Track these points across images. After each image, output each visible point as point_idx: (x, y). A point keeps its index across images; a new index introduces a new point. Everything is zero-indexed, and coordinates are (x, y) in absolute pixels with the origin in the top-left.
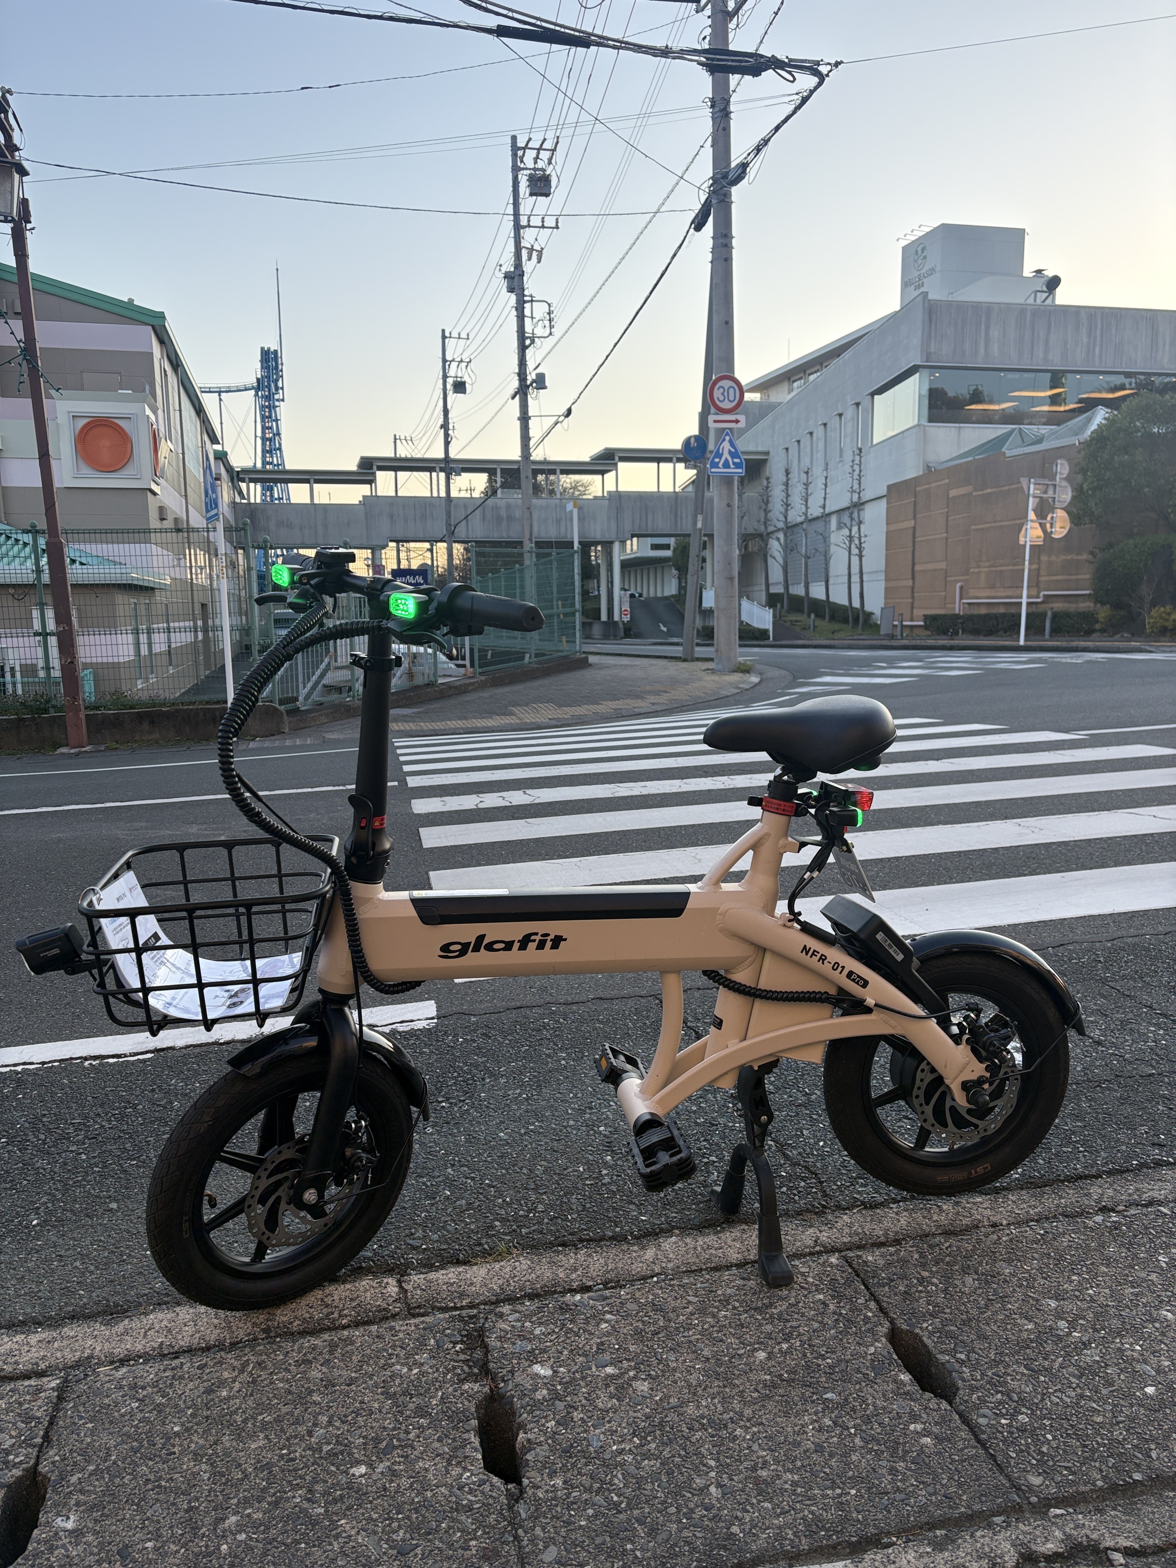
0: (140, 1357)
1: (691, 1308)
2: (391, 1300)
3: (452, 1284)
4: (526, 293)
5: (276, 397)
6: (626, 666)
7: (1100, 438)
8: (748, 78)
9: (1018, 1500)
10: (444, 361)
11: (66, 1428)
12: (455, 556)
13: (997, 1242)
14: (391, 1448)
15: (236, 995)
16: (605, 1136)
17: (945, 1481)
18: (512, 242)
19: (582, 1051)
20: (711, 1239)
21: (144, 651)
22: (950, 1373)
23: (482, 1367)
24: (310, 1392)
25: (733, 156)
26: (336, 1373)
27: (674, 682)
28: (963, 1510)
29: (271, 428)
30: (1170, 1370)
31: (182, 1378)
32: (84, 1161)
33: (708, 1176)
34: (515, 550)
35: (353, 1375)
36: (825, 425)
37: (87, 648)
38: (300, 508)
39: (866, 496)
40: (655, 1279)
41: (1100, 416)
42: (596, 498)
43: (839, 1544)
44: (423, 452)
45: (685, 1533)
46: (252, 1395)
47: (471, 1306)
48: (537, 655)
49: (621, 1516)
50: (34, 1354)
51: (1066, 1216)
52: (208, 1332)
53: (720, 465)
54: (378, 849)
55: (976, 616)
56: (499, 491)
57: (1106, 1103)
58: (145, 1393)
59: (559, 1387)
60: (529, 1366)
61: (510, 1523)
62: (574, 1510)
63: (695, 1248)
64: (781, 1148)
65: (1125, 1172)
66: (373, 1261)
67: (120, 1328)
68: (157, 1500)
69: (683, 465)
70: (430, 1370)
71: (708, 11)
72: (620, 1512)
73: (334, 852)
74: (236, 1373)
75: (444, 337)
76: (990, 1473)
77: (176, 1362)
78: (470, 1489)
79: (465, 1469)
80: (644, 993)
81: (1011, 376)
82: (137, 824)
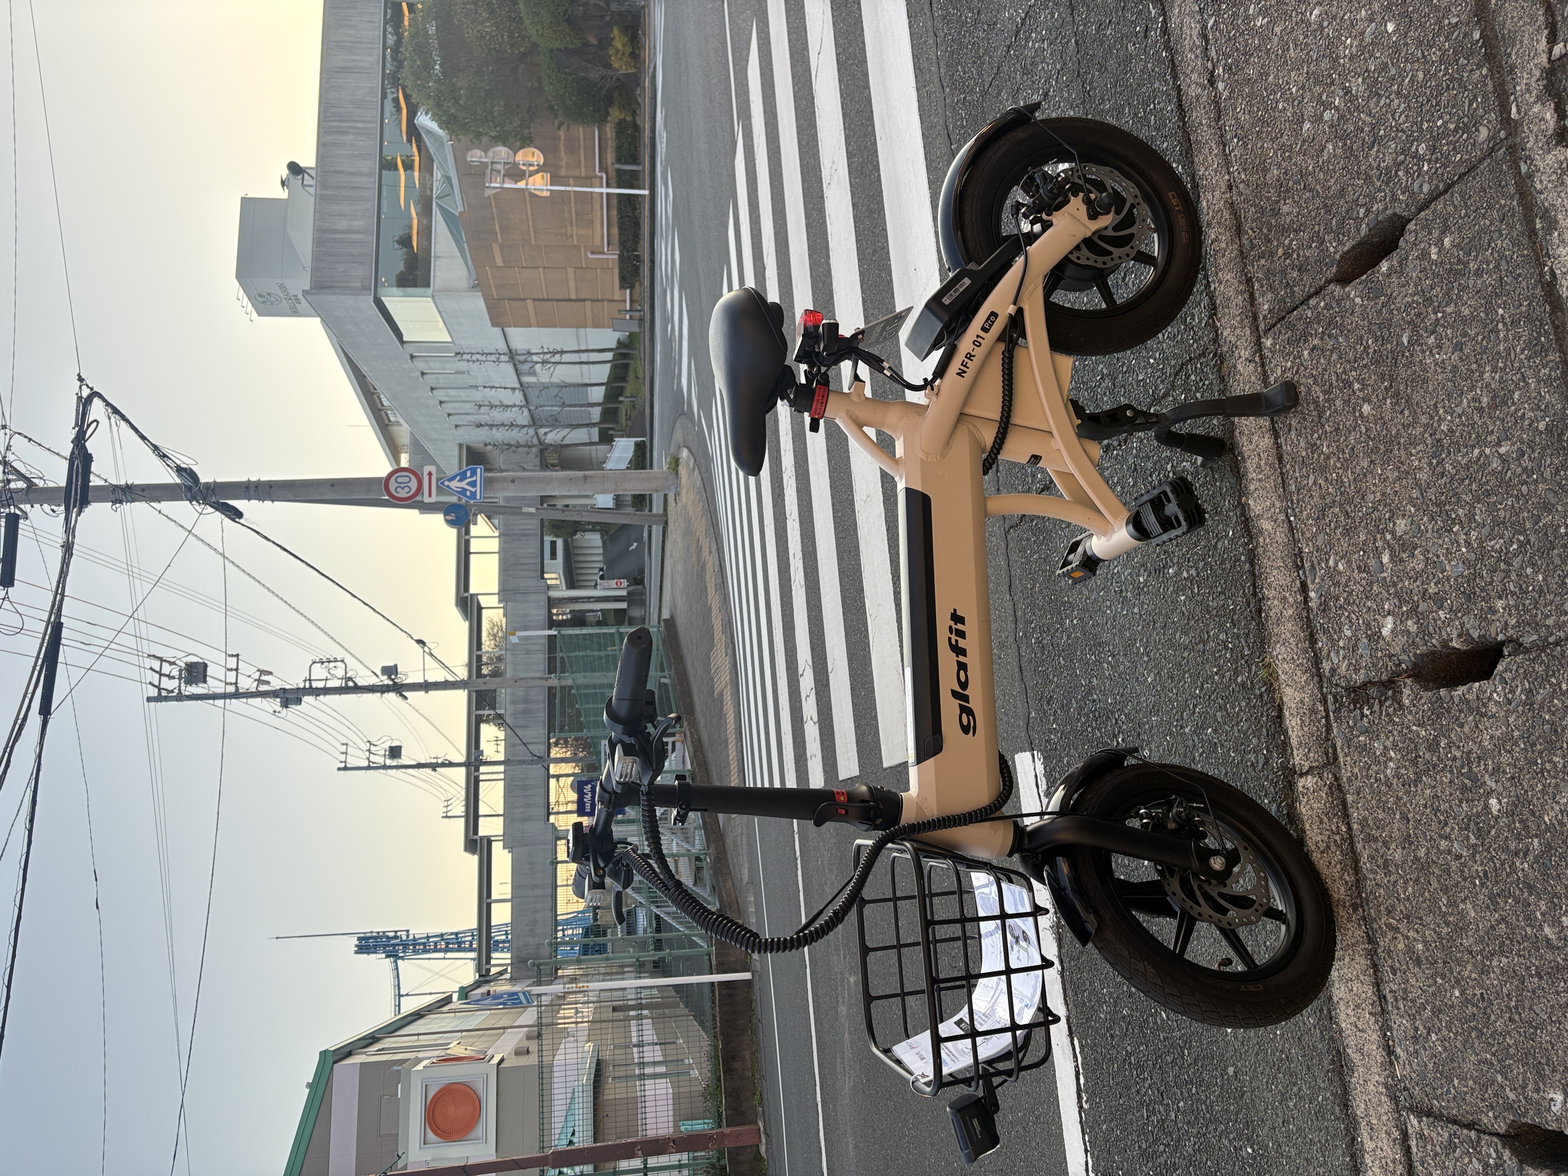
0: (1385, 1034)
1: (1320, 481)
2: (1320, 783)
3: (1303, 722)
4: (301, 686)
5: (404, 938)
6: (672, 581)
7: (447, 121)
8: (94, 468)
9: (1504, 149)
10: (369, 768)
11: (1459, 1106)
12: (563, 756)
13: (1247, 183)
14: (1471, 775)
15: (1017, 939)
16: (1148, 576)
17: (1488, 223)
18: (251, 701)
19: (1064, 604)
20: (1250, 465)
21: (662, 1069)
22: (1379, 222)
23: (1386, 687)
24: (1417, 859)
25: (170, 481)
26: (1396, 834)
27: (688, 532)
28: (1515, 203)
29: (436, 943)
30: (1370, 9)
31: (1405, 991)
32: (1185, 1104)
33: (1187, 471)
34: (558, 695)
35: (1398, 817)
36: (432, 389)
37: (659, 1125)
38: (516, 912)
39: (503, 347)
40: (1292, 518)
41: (424, 120)
42: (505, 615)
43: (1553, 322)
44: (459, 789)
45: (1547, 474)
46: (1421, 919)
47: (1324, 701)
48: (662, 670)
49: (1532, 540)
50: (1384, 1143)
51: (1219, 117)
52: (1357, 967)
53: (473, 490)
54: (867, 797)
55: (620, 238)
56: (499, 712)
57: (1106, 85)
58: (1421, 1028)
59: (1405, 609)
60: (1384, 639)
61: (1543, 650)
62: (1527, 587)
63: (1260, 480)
64: (1157, 400)
65: (1173, 63)
66: (1281, 802)
67: (1355, 1057)
68: (1530, 1009)
69: (472, 527)
70: (1391, 739)
71: (26, 507)
72: (1529, 541)
73: (870, 842)
74: (1399, 936)
75: (345, 768)
76: (1478, 179)
77: (1389, 997)
78: (1510, 692)
79: (1490, 698)
80: (1003, 545)
81: (384, 208)
82: (839, 1069)
